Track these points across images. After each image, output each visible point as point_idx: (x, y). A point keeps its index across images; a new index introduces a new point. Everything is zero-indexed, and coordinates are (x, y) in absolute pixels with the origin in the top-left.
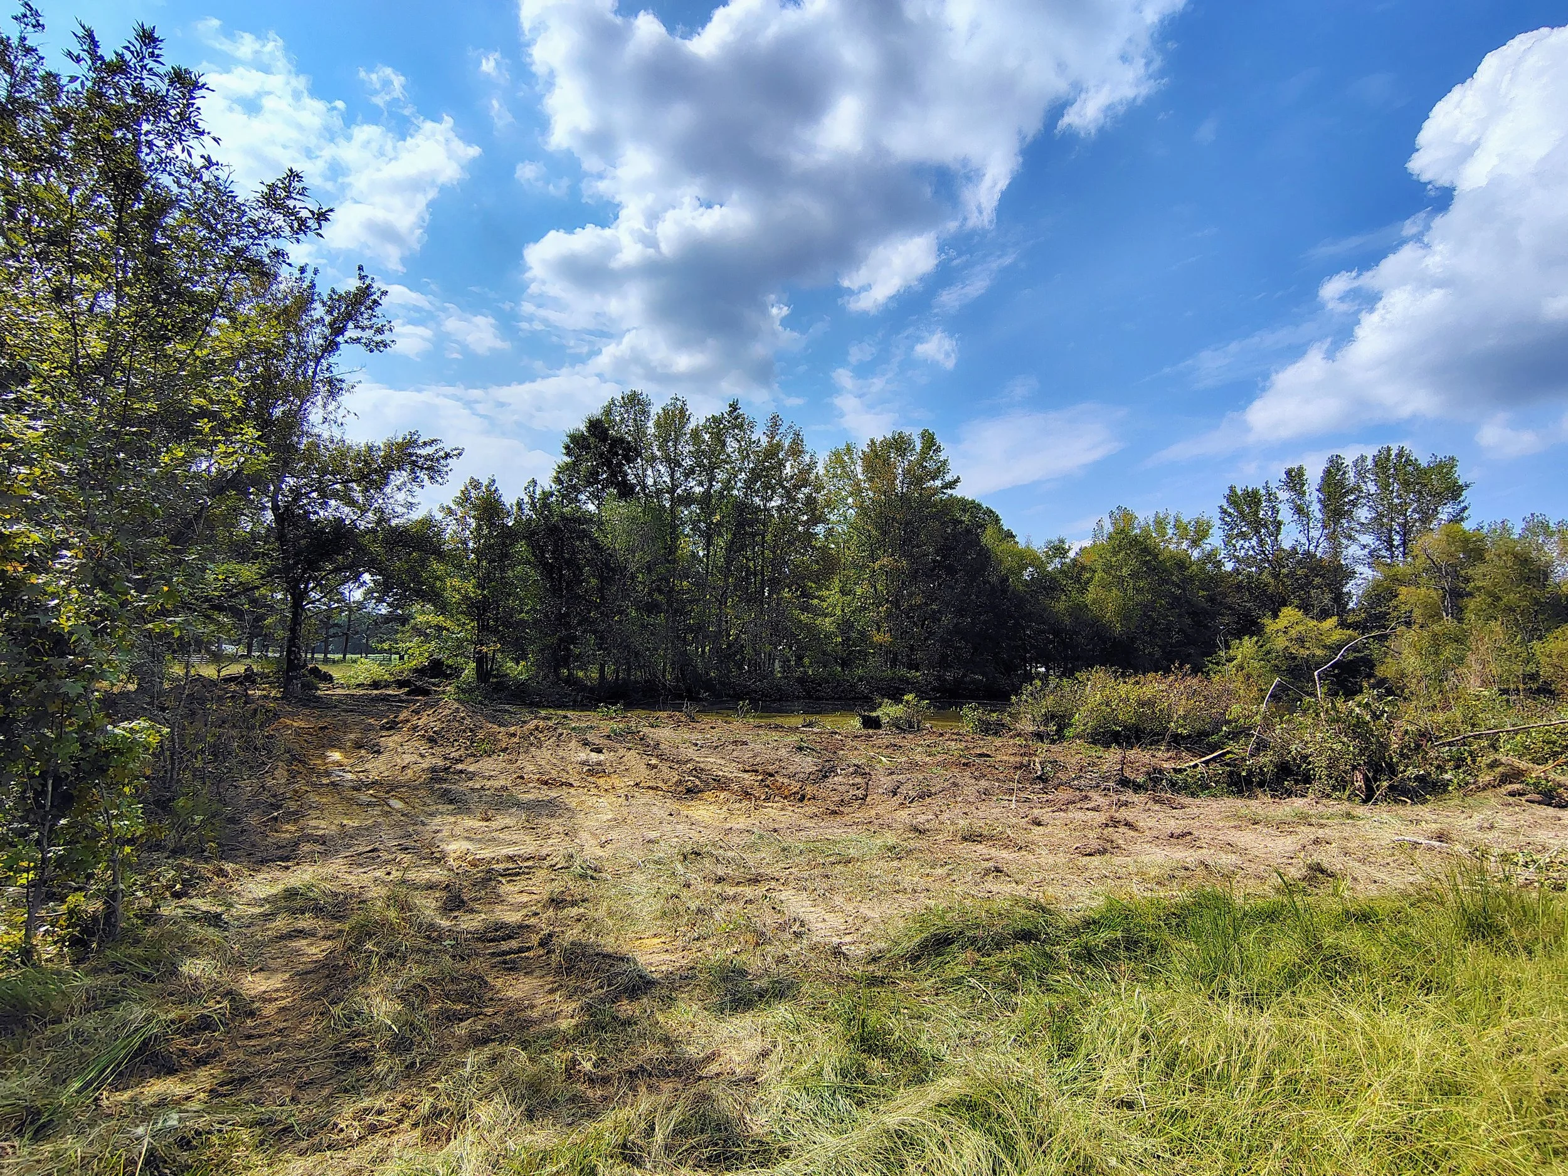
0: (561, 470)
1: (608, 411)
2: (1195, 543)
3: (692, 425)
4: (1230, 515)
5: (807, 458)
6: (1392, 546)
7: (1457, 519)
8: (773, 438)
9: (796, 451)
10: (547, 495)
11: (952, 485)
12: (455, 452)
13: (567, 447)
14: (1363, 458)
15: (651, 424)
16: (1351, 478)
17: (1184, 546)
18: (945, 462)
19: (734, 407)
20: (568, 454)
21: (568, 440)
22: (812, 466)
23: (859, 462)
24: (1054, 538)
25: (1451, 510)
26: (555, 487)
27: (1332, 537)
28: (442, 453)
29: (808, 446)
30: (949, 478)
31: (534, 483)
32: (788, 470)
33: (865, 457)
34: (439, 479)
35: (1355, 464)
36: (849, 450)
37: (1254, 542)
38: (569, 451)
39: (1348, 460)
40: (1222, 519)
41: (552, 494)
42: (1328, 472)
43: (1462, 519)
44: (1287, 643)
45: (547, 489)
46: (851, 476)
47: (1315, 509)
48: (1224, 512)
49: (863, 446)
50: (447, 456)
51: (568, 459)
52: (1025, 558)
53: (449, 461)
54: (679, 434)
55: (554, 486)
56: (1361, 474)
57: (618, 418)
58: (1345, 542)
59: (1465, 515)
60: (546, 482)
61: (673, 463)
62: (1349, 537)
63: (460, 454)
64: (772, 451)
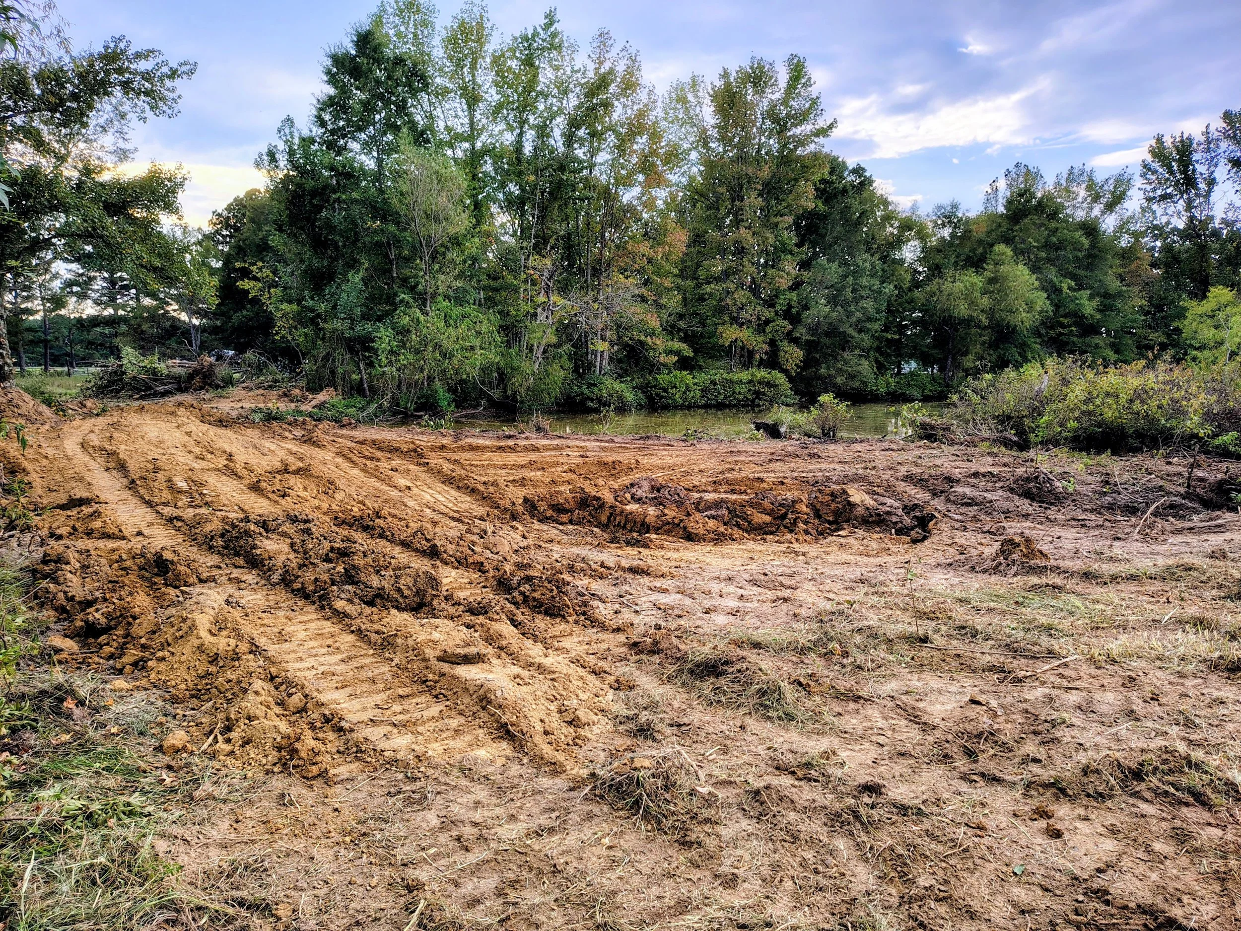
0: (322, 106)
1: (378, 20)
2: (1110, 207)
3: (491, 47)
4: (1155, 172)
5: (645, 97)
8: (601, 63)
9: (629, 86)
10: (306, 142)
11: (823, 132)
12: (185, 69)
13: (328, 72)
15: (436, 41)
17: (1096, 212)
18: (814, 102)
19: (551, 19)
20: (329, 82)
21: (329, 62)
22: (648, 107)
23: (707, 100)
24: (946, 203)
26: (318, 131)
28: (165, 70)
29: (645, 78)
30: (821, 123)
31: (289, 121)
32: (618, 112)
33: (716, 94)
34: (165, 108)
36: (694, 84)
37: (1181, 205)
38: (332, 79)
40: (1146, 177)
41: (313, 141)
45: (306, 133)
46: (696, 122)
48: (1148, 168)
49: (712, 79)
50: (173, 74)
51: (331, 91)
52: (910, 228)
53: (177, 82)
54: (477, 55)
55: (314, 129)
57: (392, 32)
60: (306, 126)
61: (472, 99)
63: (191, 72)
64: (603, 82)
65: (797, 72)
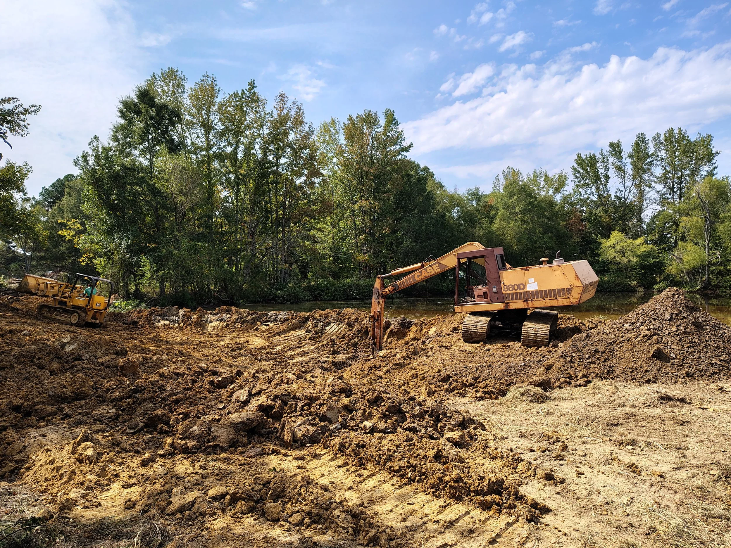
0: (117, 130)
1: (151, 83)
2: (557, 191)
3: (218, 100)
4: (579, 172)
5: (306, 129)
6: (673, 192)
7: (711, 174)
8: (282, 110)
9: (299, 122)
10: (106, 150)
11: (406, 149)
12: (33, 109)
13: (121, 111)
14: (658, 135)
15: (186, 96)
16: (651, 149)
17: (551, 192)
18: (400, 133)
19: (252, 86)
20: (121, 117)
21: (121, 106)
22: (309, 134)
23: (342, 131)
24: (473, 188)
25: (707, 169)
26: (114, 144)
27: (639, 187)
28: (21, 109)
29: (307, 118)
30: (405, 144)
31: (96, 138)
32: (292, 137)
33: (346, 128)
34: (19, 131)
35: (654, 139)
36: (333, 123)
37: (594, 189)
38: (123, 115)
39: (649, 137)
40: (574, 175)
41: (110, 150)
42: (637, 144)
43: (713, 175)
44: (615, 254)
45: (106, 145)
46: (335, 142)
47: (629, 169)
48: (575, 170)
49: (343, 120)
50: (26, 111)
51: (123, 121)
52: (455, 201)
53: (28, 116)
54: (211, 103)
55: (111, 143)
56: (658, 146)
57: (159, 90)
58: (647, 189)
59: (715, 171)
60: (106, 141)
61: (208, 127)
62: (650, 186)
63: (37, 111)
64: (282, 121)
65: (391, 119)
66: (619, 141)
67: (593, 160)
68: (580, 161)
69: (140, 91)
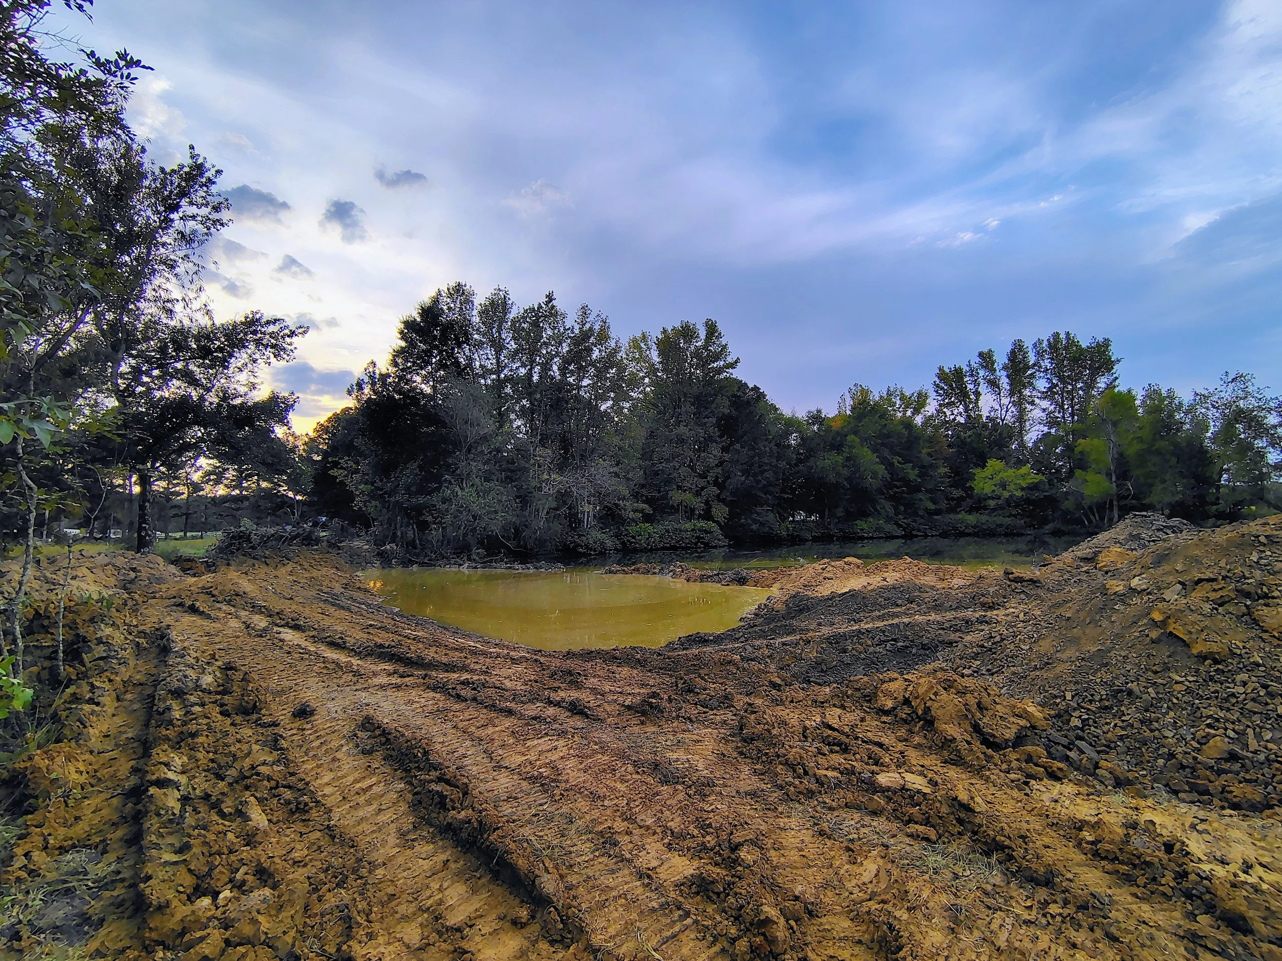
0: (399, 353)
1: (436, 301)
2: (917, 411)
3: (511, 316)
4: (942, 389)
5: (613, 345)
6: (1063, 409)
7: (1110, 386)
8: (584, 325)
9: (603, 337)
10: (384, 377)
11: (733, 365)
12: (301, 330)
13: (401, 332)
14: (1040, 342)
15: (475, 312)
16: (1032, 359)
17: (909, 413)
18: (725, 347)
19: (550, 298)
20: (402, 338)
21: (402, 326)
22: (616, 351)
23: (654, 347)
24: (813, 409)
25: (1106, 380)
26: (392, 370)
27: (1019, 404)
28: (287, 331)
29: (613, 333)
30: (730, 360)
31: (374, 364)
32: (596, 354)
33: (659, 343)
34: (285, 356)
35: (1035, 345)
36: (644, 338)
37: (961, 409)
38: (403, 336)
39: (1028, 344)
40: (937, 392)
41: (388, 376)
42: (1013, 352)
43: (1114, 387)
44: (994, 488)
45: (384, 371)
46: (647, 360)
47: (1004, 382)
48: (938, 386)
49: (656, 334)
50: (292, 334)
51: (403, 344)
52: (791, 424)
53: (295, 339)
54: (502, 321)
55: (390, 369)
56: (1040, 354)
57: (445, 308)
58: (1029, 407)
59: (1116, 383)
60: (384, 365)
61: (498, 346)
62: (1032, 403)
63: (305, 332)
64: (585, 335)
65: (712, 329)
66: (990, 350)
67: (958, 373)
68: (942, 375)
69: (423, 309)
